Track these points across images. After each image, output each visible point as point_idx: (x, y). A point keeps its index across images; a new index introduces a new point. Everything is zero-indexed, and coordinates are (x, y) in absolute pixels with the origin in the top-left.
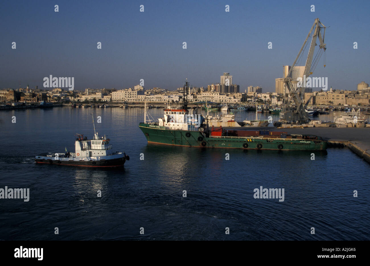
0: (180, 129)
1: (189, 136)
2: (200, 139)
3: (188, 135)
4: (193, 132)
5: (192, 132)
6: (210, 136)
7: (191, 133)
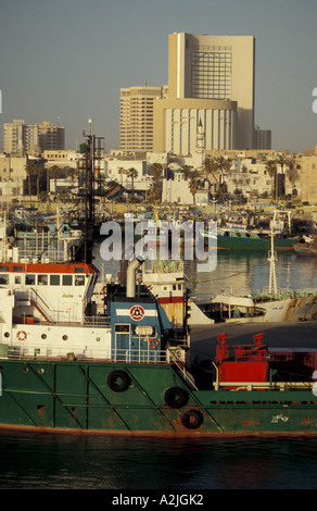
0: (78, 352)
1: (125, 388)
2: (177, 398)
3: (119, 381)
4: (144, 366)
5: (134, 365)
6: (216, 384)
7: (134, 373)
